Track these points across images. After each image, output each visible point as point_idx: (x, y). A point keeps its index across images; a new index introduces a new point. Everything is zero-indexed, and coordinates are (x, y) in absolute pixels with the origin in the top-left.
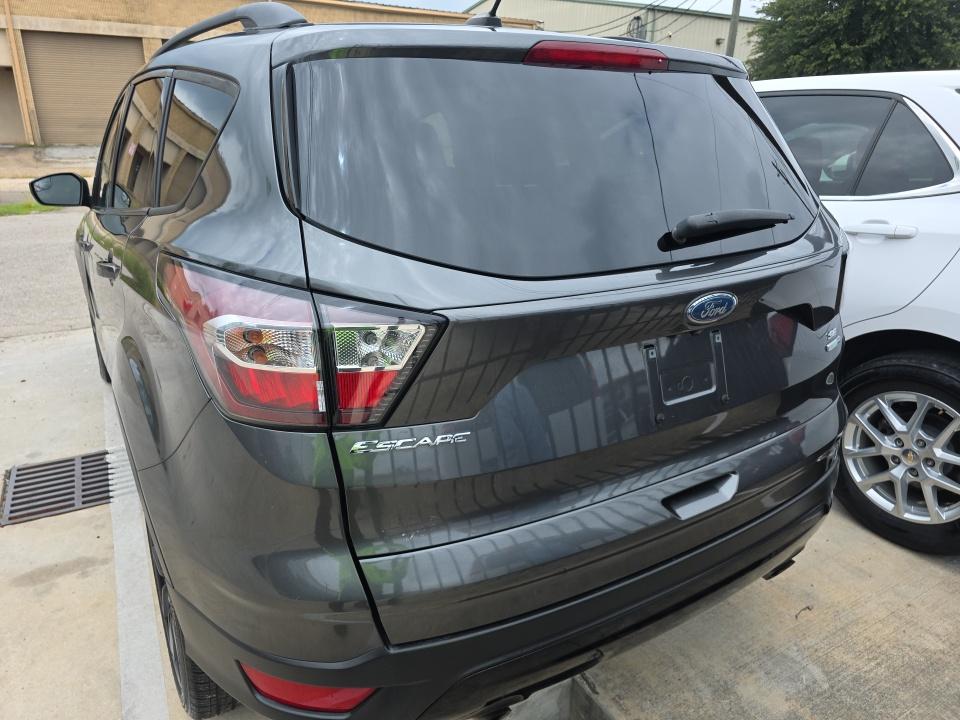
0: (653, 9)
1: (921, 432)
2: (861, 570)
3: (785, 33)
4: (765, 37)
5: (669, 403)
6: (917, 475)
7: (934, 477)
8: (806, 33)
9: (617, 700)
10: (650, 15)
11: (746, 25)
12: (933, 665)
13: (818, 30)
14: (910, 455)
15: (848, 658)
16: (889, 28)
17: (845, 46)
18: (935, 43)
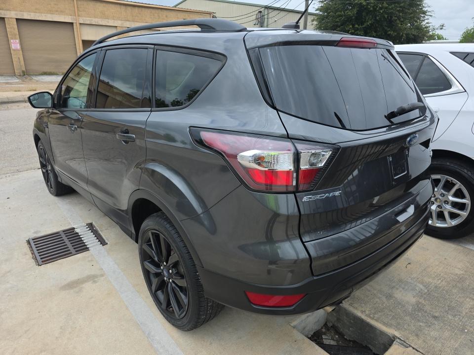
0: (267, 8)
1: (442, 190)
2: (423, 248)
3: (328, 21)
4: (320, 22)
5: (395, 178)
6: (441, 208)
7: (449, 207)
8: (338, 21)
9: (351, 305)
10: (266, 10)
11: (311, 16)
12: (461, 279)
13: (344, 19)
14: (438, 200)
15: (430, 280)
16: (374, 18)
17: (356, 26)
18: (394, 26)
